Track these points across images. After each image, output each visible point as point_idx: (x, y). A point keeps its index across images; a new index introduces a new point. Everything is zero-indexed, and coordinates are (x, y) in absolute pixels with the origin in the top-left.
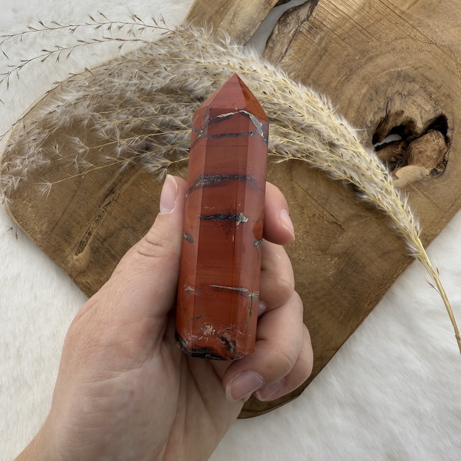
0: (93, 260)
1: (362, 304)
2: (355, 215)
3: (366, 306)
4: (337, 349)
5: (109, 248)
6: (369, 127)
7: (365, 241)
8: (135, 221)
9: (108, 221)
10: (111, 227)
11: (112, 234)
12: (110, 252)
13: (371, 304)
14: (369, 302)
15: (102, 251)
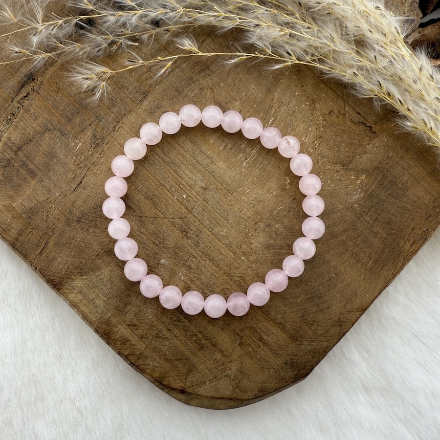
1: (402, 243)
3: (407, 246)
4: (363, 310)
5: (25, 159)
8: (63, 120)
9: (25, 122)
10: (28, 129)
11: (31, 140)
12: (27, 166)
13: (415, 244)
14: (412, 240)
15: (16, 164)
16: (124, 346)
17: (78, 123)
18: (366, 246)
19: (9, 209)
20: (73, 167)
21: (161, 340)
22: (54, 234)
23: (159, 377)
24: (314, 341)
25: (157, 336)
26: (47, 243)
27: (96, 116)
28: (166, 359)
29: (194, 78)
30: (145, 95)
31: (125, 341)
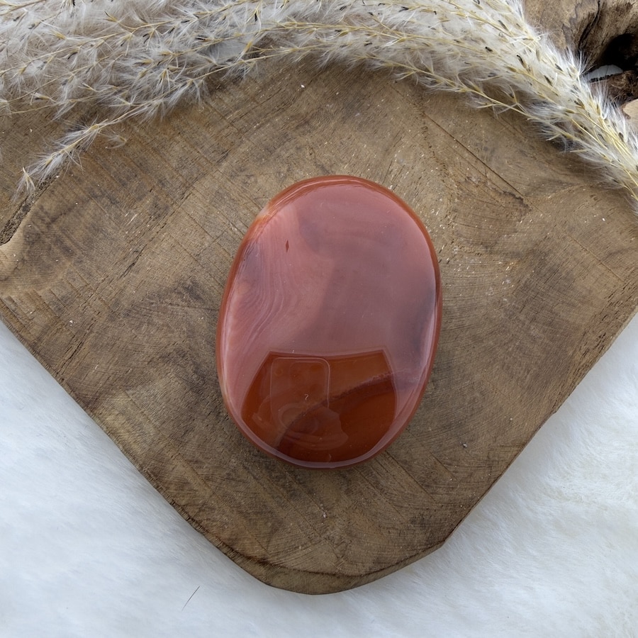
0: (26, 258)
1: (570, 353)
2: (550, 181)
3: (578, 357)
4: (524, 445)
5: (59, 233)
6: (568, 29)
7: (571, 230)
8: (115, 185)
9: (65, 186)
10: (68, 197)
11: (70, 210)
12: (62, 243)
13: (589, 354)
14: (584, 348)
15: (47, 240)
16: (180, 492)
17: (135, 188)
18: (521, 354)
19: (33, 298)
20: (124, 244)
21: (234, 483)
22: (91, 332)
23: (229, 539)
24: (453, 488)
25: (229, 478)
26: (82, 343)
27: (159, 180)
28: (241, 512)
29: (290, 135)
30: (225, 155)
31: (183, 484)
